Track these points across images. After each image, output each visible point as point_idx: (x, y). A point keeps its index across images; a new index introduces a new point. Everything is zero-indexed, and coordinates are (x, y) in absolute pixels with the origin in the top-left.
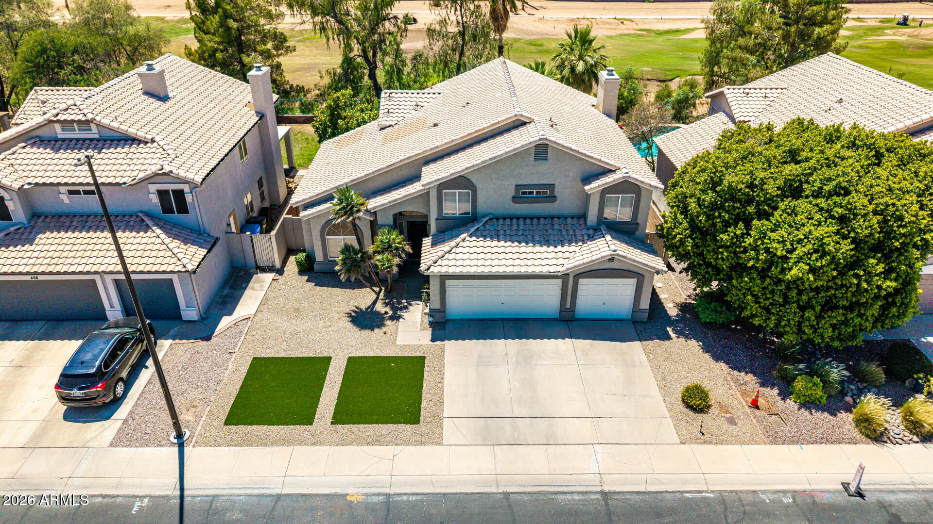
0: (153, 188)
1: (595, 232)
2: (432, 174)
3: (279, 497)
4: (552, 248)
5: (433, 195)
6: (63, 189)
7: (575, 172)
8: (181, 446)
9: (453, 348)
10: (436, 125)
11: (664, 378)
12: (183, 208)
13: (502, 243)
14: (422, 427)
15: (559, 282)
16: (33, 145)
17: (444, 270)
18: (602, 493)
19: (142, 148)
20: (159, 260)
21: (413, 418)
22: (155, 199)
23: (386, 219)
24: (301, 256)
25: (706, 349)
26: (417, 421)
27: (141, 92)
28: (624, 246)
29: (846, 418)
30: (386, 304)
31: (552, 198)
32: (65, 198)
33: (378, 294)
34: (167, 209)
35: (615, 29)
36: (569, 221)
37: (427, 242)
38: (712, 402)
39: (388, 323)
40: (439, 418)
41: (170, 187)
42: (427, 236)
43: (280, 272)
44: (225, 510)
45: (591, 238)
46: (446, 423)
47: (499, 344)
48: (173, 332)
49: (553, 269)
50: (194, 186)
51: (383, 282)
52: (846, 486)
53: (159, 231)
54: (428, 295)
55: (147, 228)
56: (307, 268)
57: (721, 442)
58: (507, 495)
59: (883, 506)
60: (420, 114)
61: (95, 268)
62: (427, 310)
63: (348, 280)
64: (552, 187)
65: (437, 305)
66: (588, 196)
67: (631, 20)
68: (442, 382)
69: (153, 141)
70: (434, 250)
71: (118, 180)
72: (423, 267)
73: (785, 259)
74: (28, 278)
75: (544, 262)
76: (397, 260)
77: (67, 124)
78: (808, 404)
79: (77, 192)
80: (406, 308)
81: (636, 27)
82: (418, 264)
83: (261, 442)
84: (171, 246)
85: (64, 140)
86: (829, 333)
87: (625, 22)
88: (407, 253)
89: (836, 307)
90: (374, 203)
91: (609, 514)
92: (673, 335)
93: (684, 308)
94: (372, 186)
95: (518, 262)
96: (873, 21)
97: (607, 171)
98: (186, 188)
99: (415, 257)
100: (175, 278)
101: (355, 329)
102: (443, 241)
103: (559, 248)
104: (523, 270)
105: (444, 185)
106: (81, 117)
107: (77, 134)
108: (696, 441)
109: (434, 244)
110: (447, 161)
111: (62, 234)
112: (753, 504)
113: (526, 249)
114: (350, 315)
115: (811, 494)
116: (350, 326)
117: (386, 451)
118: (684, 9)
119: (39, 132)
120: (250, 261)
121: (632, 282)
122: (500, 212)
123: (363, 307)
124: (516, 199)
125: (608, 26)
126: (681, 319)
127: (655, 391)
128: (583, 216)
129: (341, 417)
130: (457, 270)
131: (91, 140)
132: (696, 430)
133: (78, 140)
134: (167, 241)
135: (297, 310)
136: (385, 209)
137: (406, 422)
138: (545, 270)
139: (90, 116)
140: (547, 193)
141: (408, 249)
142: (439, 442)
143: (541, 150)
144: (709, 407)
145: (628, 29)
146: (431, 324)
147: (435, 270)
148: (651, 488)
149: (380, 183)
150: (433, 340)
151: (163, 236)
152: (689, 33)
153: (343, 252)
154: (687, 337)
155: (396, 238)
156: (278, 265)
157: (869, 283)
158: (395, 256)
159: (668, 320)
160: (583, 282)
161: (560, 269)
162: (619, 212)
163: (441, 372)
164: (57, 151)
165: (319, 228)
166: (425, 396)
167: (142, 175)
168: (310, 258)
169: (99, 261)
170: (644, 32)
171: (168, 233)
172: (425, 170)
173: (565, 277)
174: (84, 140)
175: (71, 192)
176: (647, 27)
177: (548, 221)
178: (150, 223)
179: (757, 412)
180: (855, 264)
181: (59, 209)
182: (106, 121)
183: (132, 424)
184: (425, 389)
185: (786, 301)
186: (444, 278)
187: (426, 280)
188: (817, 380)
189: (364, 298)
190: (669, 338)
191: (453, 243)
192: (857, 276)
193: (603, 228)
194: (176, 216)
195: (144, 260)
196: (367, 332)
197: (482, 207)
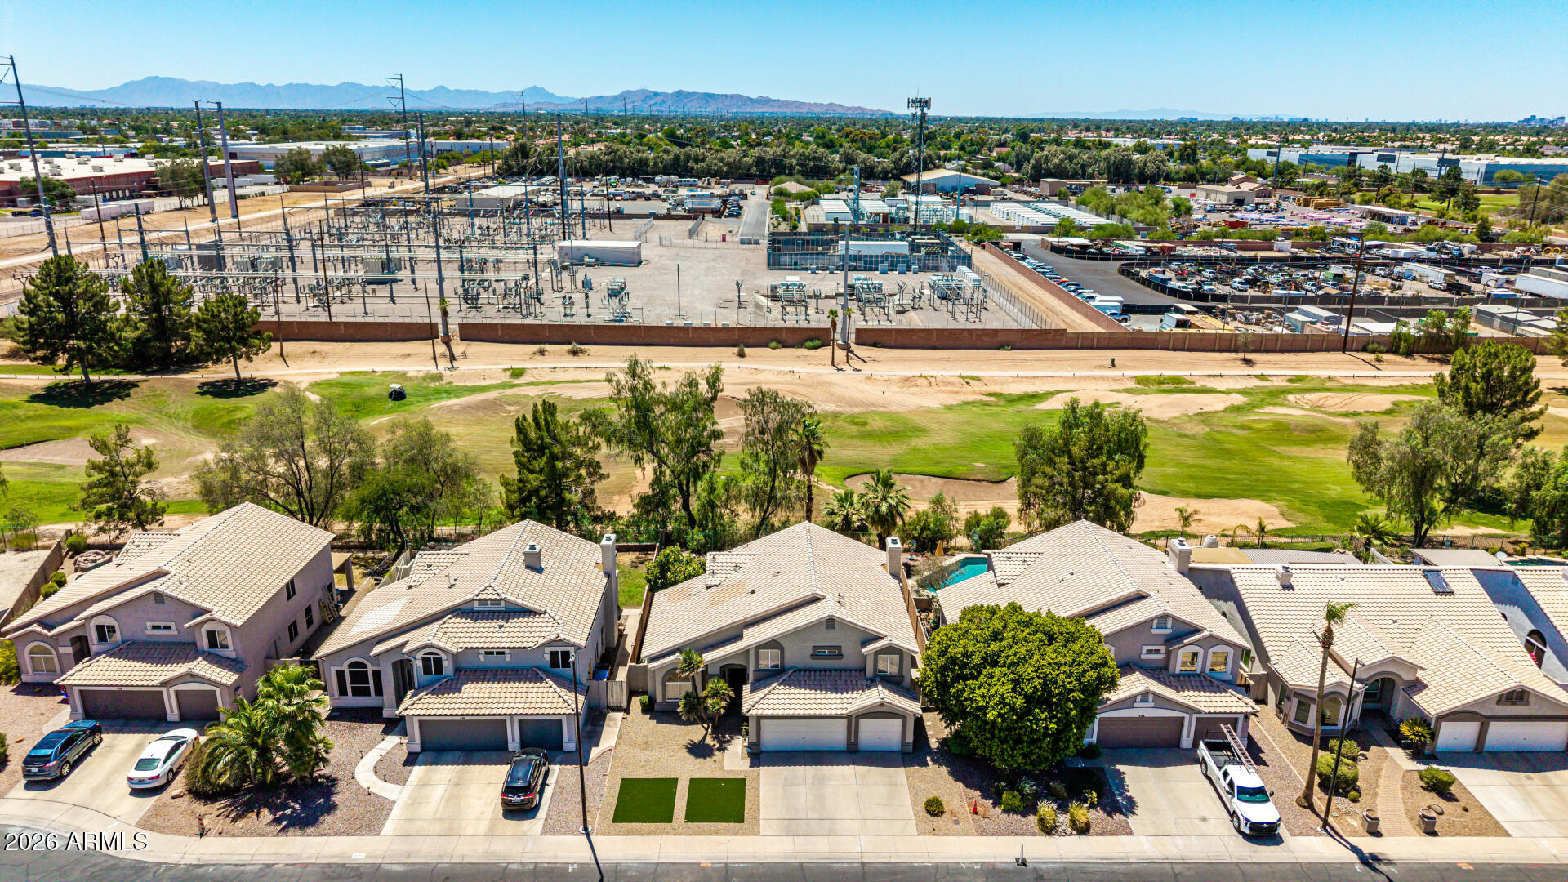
0: (548, 650)
1: (871, 683)
2: (753, 637)
3: (658, 864)
4: (839, 695)
5: (752, 653)
6: (482, 651)
7: (856, 638)
8: (588, 835)
9: (765, 772)
10: (753, 592)
11: (916, 794)
12: (566, 664)
13: (803, 691)
14: (745, 825)
15: (845, 721)
16: (457, 616)
17: (759, 712)
18: (862, 863)
19: (537, 618)
20: (555, 705)
21: (740, 819)
22: (547, 657)
23: (716, 670)
24: (645, 698)
25: (951, 773)
26: (742, 821)
27: (523, 567)
28: (892, 694)
29: (1033, 819)
30: (714, 739)
31: (840, 656)
32: (482, 657)
33: (707, 730)
34: (554, 664)
35: (957, 393)
36: (853, 673)
37: (746, 688)
38: (946, 809)
39: (717, 753)
40: (757, 819)
41: (560, 649)
42: (745, 683)
43: (627, 711)
44: (626, 871)
45: (869, 687)
46: (762, 822)
47: (801, 770)
48: (558, 759)
49: (839, 712)
50: (578, 648)
51: (711, 720)
52: (1017, 859)
53: (551, 683)
54: (747, 731)
55: (542, 680)
56: (648, 708)
57: (946, 835)
58: (801, 864)
59: (1035, 870)
60: (738, 576)
61: (504, 711)
62: (746, 744)
63: (688, 719)
64: (839, 647)
65: (754, 740)
66: (865, 657)
67: (978, 379)
68: (758, 796)
69: (545, 612)
70: (752, 696)
71: (525, 645)
72: (744, 710)
73: (986, 707)
74: (458, 718)
75: (833, 706)
76: (724, 704)
77: (483, 601)
78: (1009, 810)
79: (492, 653)
80: (729, 741)
81: (984, 389)
82: (740, 704)
83: (640, 833)
84: (562, 694)
85: (479, 612)
86: (1020, 759)
87: (971, 382)
88: (730, 697)
89: (1022, 742)
90: (708, 657)
91: (864, 873)
92: (930, 763)
93: (944, 742)
94: (704, 643)
95: (814, 706)
96: (1280, 379)
97: (878, 638)
98: (572, 650)
99: (736, 703)
100: (564, 719)
101: (692, 758)
102: (759, 689)
103: (845, 695)
104: (818, 712)
105: (759, 647)
106: (495, 596)
107: (490, 607)
108: (930, 834)
109: (752, 691)
110: (762, 626)
111: (480, 685)
112: (956, 869)
113: (820, 695)
114: (687, 747)
115: (993, 864)
116: (688, 755)
117: (723, 838)
118: (1047, 360)
119: (462, 607)
120: (603, 703)
121: (899, 722)
122: (801, 666)
123: (696, 741)
124: (813, 656)
125: (949, 388)
126: (940, 750)
127: (908, 802)
128: (863, 670)
129: (691, 817)
130: (770, 712)
131: (499, 612)
132: (930, 827)
133: (489, 612)
134: (558, 690)
135: (646, 743)
136: (714, 662)
137: (735, 822)
138: (833, 712)
139: (503, 596)
140: (836, 652)
141: (732, 694)
142: (757, 833)
143: (830, 622)
144: (942, 812)
145: (974, 393)
146: (749, 754)
147: (754, 712)
148: (893, 861)
149: (711, 641)
150: (751, 766)
151: (555, 686)
152: (1047, 399)
153: (685, 698)
154: (940, 765)
155: (723, 686)
156: (624, 705)
157: (1037, 725)
158: (722, 700)
159: (930, 752)
160: (863, 722)
161: (844, 712)
162: (889, 665)
163: (758, 790)
164: (476, 620)
165: (661, 676)
166: (747, 806)
167: (541, 641)
168: (652, 700)
169: (512, 705)
170: (992, 399)
171: (559, 685)
172: (746, 633)
173: (848, 717)
174: (494, 612)
175: (486, 653)
176: (997, 389)
177: (838, 673)
178: (543, 676)
179: (975, 816)
180: (1027, 711)
181: (475, 665)
182: (513, 599)
183: (551, 822)
184: (746, 801)
185: (993, 736)
186: (759, 718)
187: (746, 719)
188: (1016, 793)
189: (696, 733)
190: (926, 765)
191: (766, 691)
192: (1031, 721)
193: (878, 679)
194: (561, 670)
195: (544, 705)
196: (700, 760)
197: (789, 661)
